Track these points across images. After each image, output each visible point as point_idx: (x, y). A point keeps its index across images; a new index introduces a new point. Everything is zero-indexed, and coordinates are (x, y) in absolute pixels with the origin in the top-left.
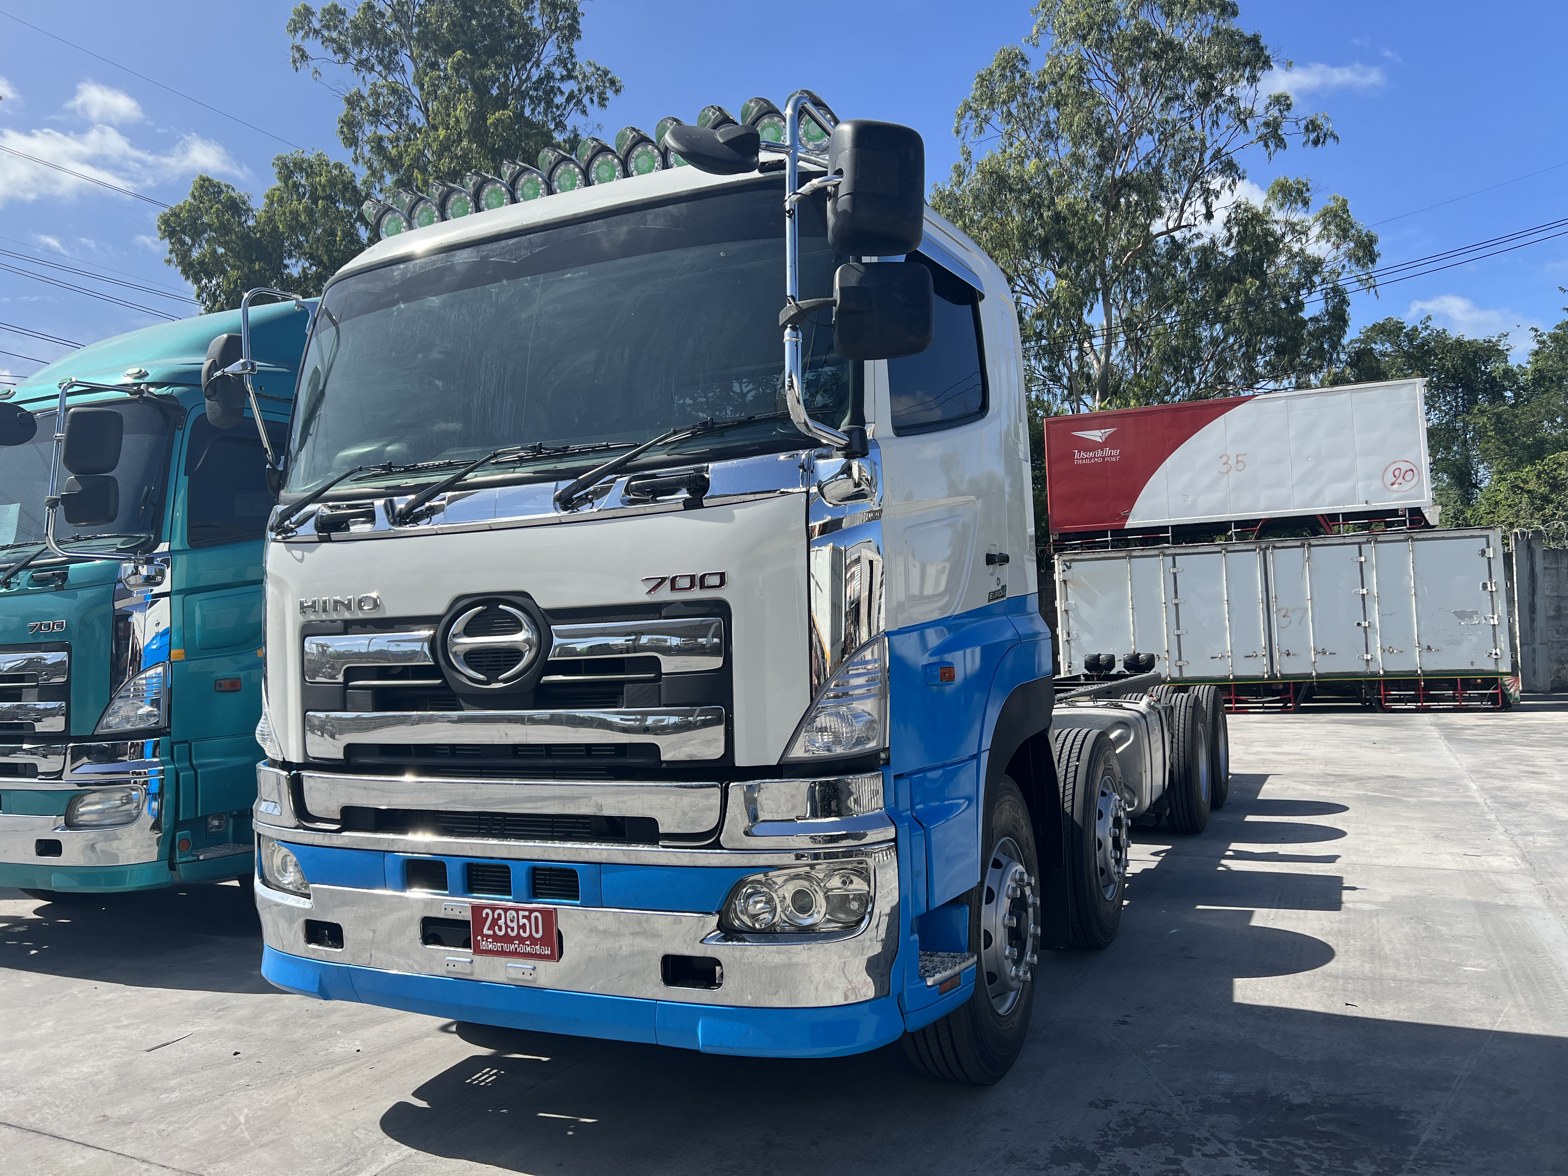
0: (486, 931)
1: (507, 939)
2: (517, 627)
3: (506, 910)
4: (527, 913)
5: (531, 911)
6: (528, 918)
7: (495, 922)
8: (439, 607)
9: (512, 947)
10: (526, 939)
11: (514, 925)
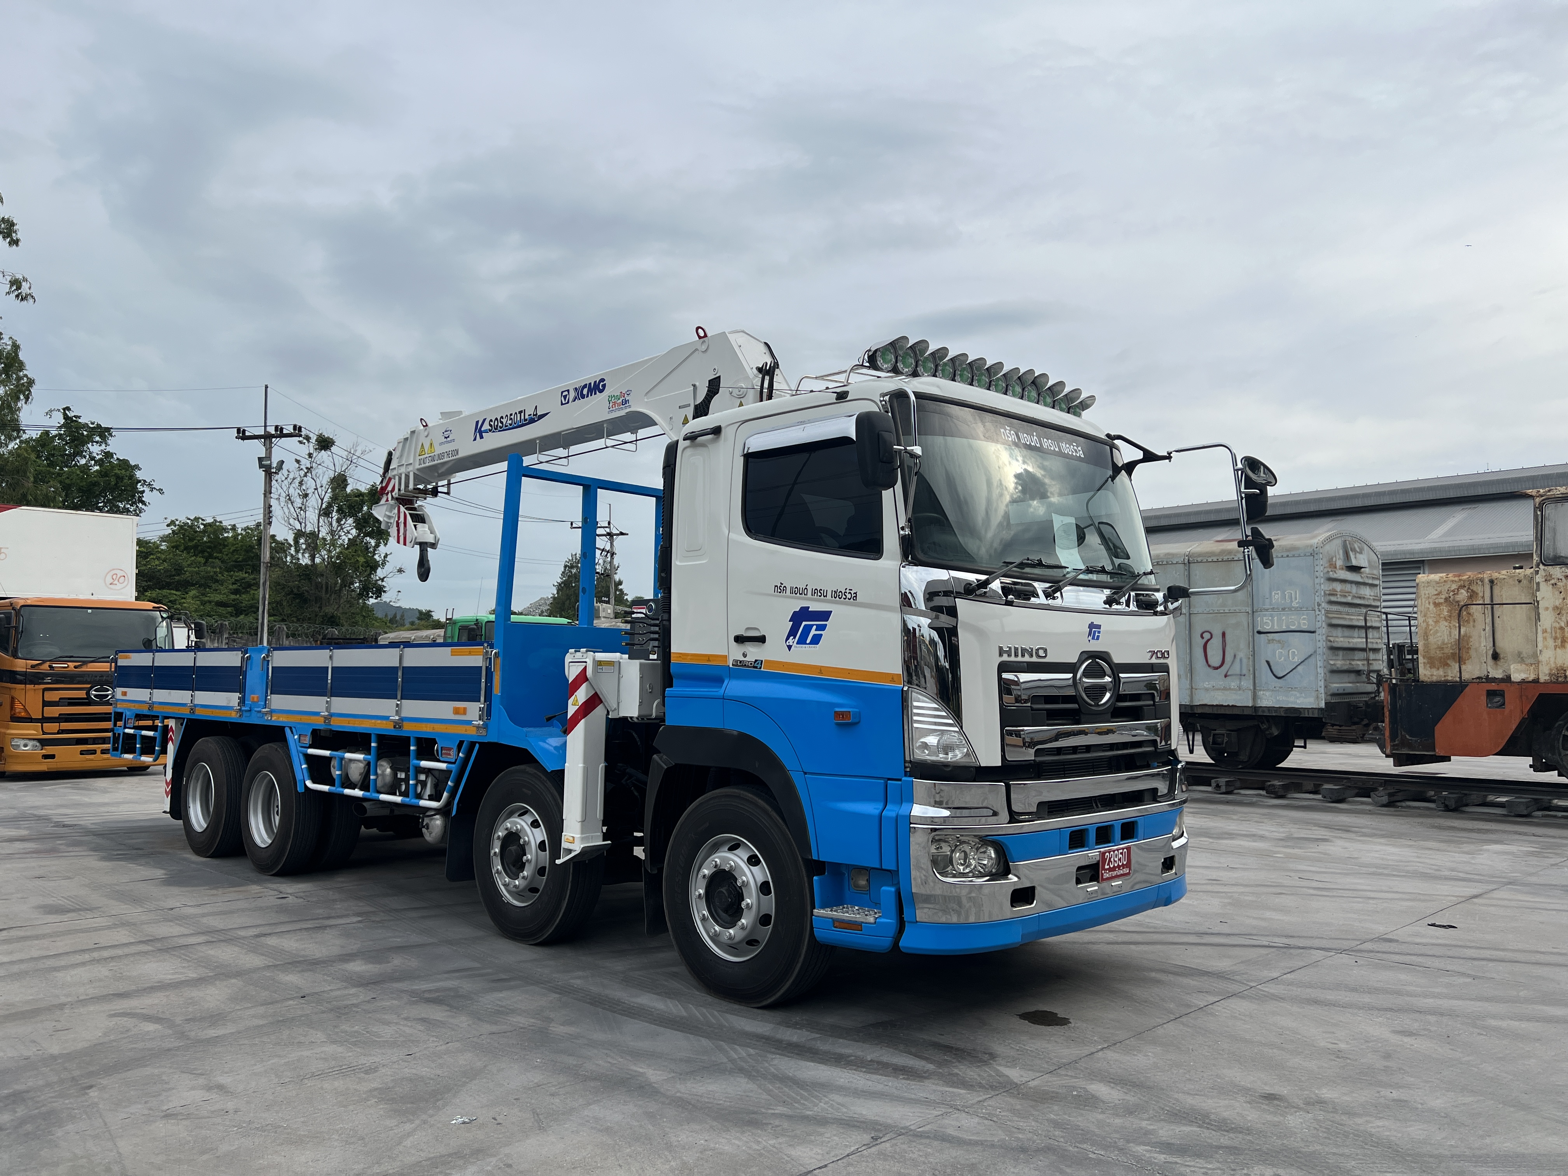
0: (1107, 867)
1: (1114, 869)
2: (1103, 675)
3: (1114, 851)
4: (1121, 851)
5: (1123, 849)
6: (1122, 853)
7: (1110, 860)
8: (1074, 659)
9: (1115, 872)
10: (1120, 866)
11: (1116, 859)
